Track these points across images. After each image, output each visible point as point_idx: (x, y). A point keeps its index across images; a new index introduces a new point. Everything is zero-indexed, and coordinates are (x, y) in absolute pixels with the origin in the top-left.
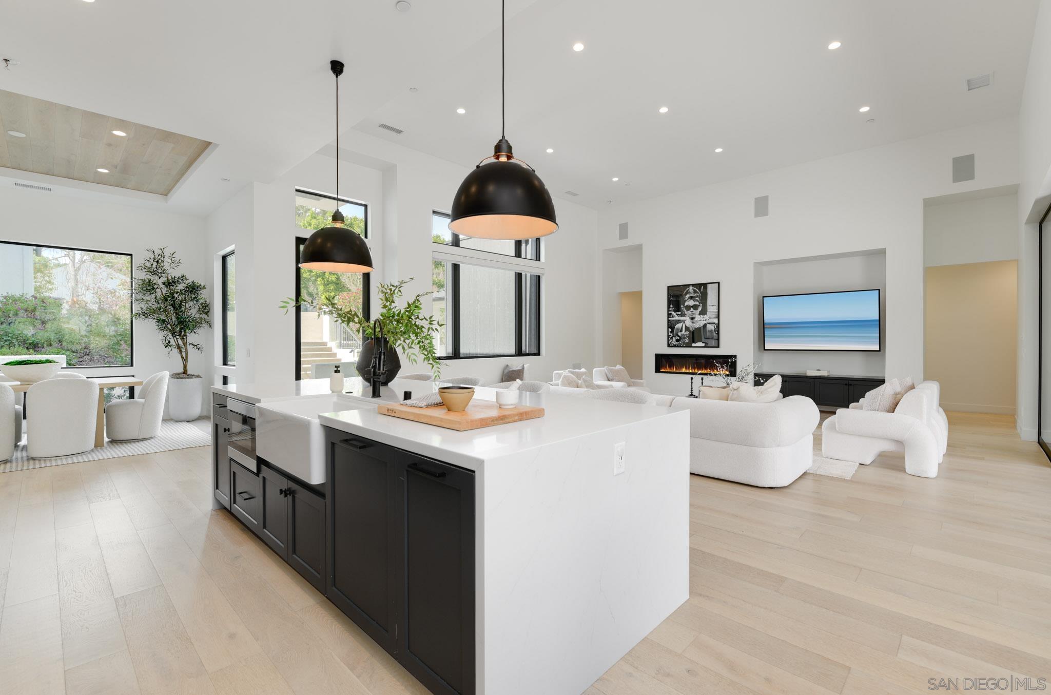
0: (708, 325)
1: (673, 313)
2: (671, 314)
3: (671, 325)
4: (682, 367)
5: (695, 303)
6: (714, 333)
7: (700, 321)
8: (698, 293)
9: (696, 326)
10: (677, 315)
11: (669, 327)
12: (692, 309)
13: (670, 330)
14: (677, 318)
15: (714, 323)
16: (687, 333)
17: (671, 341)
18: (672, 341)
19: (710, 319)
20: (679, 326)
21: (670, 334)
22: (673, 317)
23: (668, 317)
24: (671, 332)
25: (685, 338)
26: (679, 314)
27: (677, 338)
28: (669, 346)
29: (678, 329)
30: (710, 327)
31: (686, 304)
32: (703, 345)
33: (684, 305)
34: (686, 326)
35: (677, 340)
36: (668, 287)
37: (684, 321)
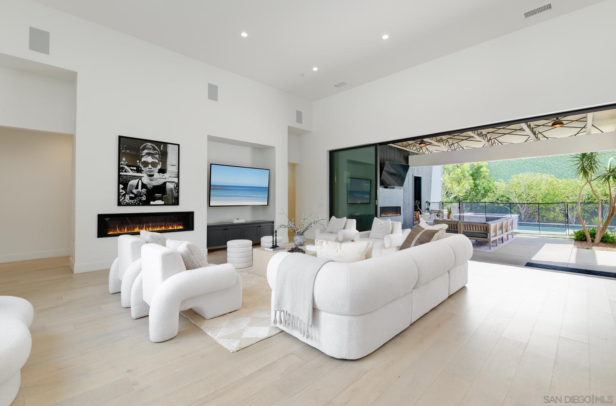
0: (167, 184)
1: (126, 167)
2: (123, 168)
3: (123, 181)
4: (134, 228)
5: (154, 160)
6: (174, 191)
7: (158, 179)
8: (157, 150)
9: (155, 183)
10: (132, 170)
11: (119, 183)
12: (150, 166)
13: (121, 186)
14: (131, 173)
15: (174, 182)
16: (144, 190)
17: (123, 198)
18: (125, 198)
19: (170, 178)
20: (134, 182)
21: (121, 191)
22: (126, 172)
23: (119, 172)
24: (122, 189)
25: (141, 196)
26: (134, 170)
27: (131, 195)
28: (119, 204)
29: (132, 186)
30: (170, 186)
31: (143, 159)
32: (163, 203)
33: (140, 160)
34: (142, 182)
35: (131, 198)
36: (120, 137)
37: (140, 178)
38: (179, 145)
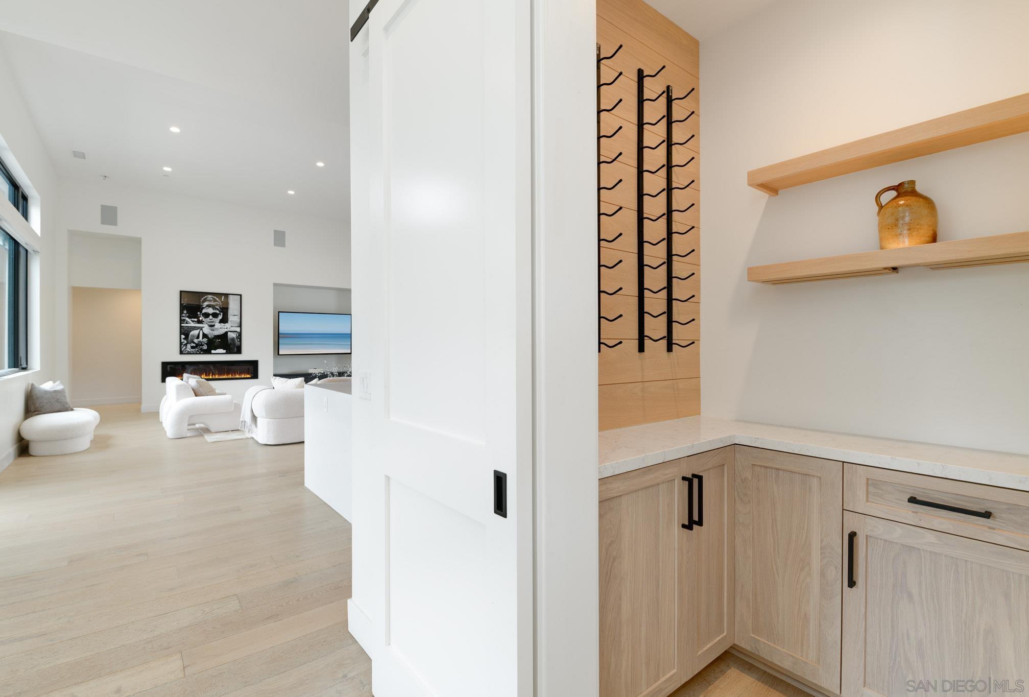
0: (229, 333)
1: (187, 319)
2: (184, 320)
3: (185, 332)
5: (215, 311)
6: (236, 340)
7: (220, 329)
8: (218, 302)
9: (217, 333)
11: (181, 333)
12: (211, 317)
13: (183, 336)
15: (236, 332)
16: (205, 340)
17: (184, 347)
18: (186, 348)
19: (231, 328)
20: (195, 332)
21: (183, 341)
22: (187, 323)
23: (181, 323)
24: (184, 339)
25: (203, 345)
27: (193, 345)
28: (181, 353)
29: (193, 336)
30: (231, 335)
31: (204, 311)
32: (225, 351)
33: (201, 312)
34: (203, 333)
35: (192, 347)
36: (181, 292)
37: (201, 328)
38: (241, 295)
